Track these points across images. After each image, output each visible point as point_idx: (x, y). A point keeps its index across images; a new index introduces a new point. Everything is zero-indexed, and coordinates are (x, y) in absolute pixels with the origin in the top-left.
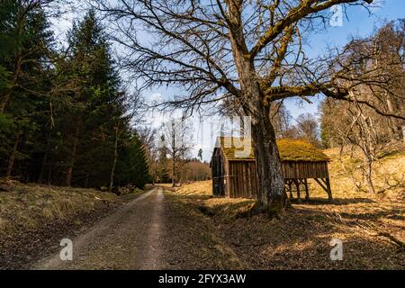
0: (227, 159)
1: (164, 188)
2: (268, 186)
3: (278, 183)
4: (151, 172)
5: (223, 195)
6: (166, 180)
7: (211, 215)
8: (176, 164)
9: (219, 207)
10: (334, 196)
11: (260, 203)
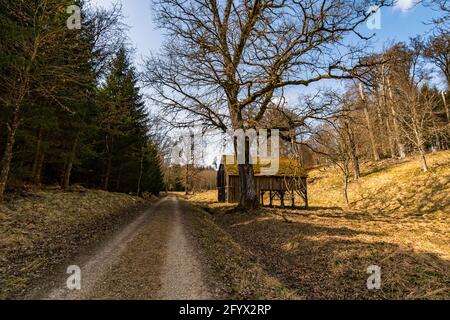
0: (227, 173)
1: (177, 196)
2: (245, 194)
3: (252, 193)
4: (165, 180)
5: (224, 201)
6: (179, 188)
7: (212, 213)
8: (190, 173)
9: (219, 208)
10: (309, 205)
11: (240, 205)
